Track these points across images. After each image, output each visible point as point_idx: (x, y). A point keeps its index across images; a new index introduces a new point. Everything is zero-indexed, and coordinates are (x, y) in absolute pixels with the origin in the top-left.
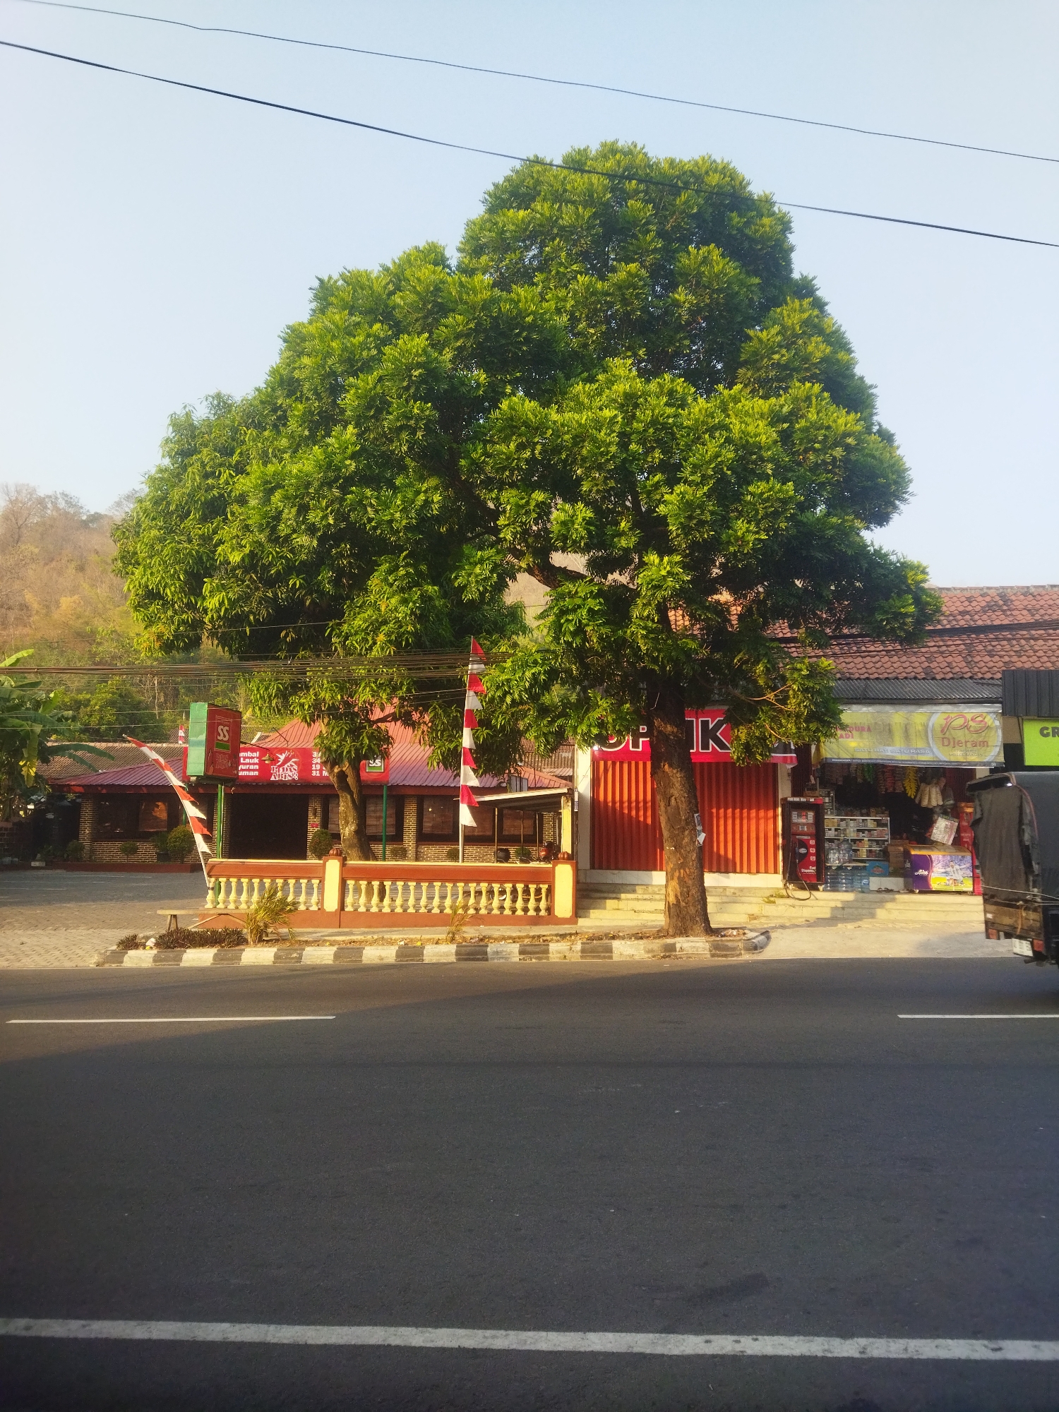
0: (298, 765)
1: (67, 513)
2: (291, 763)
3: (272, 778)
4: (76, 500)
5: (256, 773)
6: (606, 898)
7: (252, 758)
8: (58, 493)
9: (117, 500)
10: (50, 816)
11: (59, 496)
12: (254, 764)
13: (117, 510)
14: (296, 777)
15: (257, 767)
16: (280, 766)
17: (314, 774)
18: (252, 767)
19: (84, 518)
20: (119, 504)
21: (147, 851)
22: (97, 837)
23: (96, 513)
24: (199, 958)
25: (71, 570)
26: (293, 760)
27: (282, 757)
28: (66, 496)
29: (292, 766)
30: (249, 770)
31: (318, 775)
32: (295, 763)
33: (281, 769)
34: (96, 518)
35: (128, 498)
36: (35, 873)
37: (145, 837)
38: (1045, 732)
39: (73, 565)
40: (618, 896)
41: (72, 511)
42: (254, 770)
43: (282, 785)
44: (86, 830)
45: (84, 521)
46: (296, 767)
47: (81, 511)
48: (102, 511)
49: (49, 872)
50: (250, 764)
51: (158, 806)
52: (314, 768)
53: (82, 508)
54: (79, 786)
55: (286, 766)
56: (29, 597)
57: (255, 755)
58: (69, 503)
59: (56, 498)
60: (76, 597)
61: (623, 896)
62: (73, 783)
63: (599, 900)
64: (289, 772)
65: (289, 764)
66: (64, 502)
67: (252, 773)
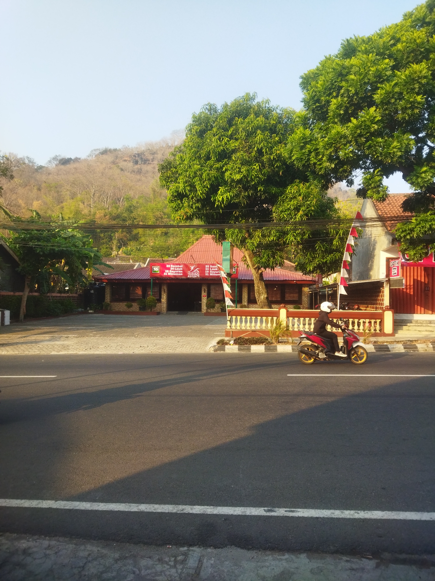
0: (199, 271)
1: (29, 166)
2: (196, 270)
3: (189, 276)
4: (33, 160)
5: (182, 274)
6: (403, 325)
7: (180, 268)
8: (25, 157)
9: (49, 160)
10: (92, 292)
11: (25, 158)
12: (181, 270)
13: (49, 164)
14: (199, 276)
15: (182, 272)
16: (191, 271)
17: (206, 274)
18: (180, 272)
19: (36, 168)
20: (50, 162)
21: (136, 307)
22: (113, 300)
23: (41, 166)
24: (258, 349)
25: (35, 190)
26: (197, 269)
27: (192, 268)
28: (28, 158)
29: (197, 271)
30: (178, 273)
31: (208, 275)
32: (198, 270)
33: (192, 272)
34: (41, 167)
35: (54, 159)
36: (90, 315)
37: (134, 300)
39: (35, 188)
40: (406, 324)
41: (31, 164)
42: (180, 273)
43: (192, 279)
44: (108, 298)
45: (36, 169)
46: (198, 272)
47: (35, 164)
48: (43, 165)
49: (95, 315)
50: (179, 270)
51: (138, 288)
52: (206, 272)
53: (35, 163)
54: (106, 279)
55: (194, 271)
56: (21, 202)
57: (181, 266)
58: (29, 161)
59: (24, 159)
60: (40, 201)
61: (408, 324)
62: (103, 278)
63: (400, 326)
64: (195, 274)
65: (195, 270)
66: (28, 161)
67: (180, 274)
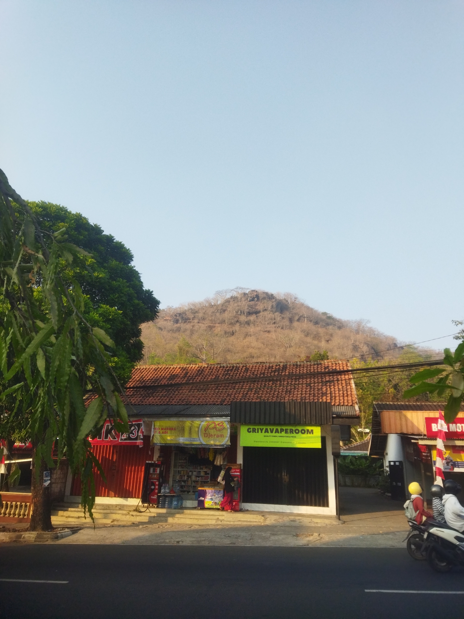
38: (250, 430)
